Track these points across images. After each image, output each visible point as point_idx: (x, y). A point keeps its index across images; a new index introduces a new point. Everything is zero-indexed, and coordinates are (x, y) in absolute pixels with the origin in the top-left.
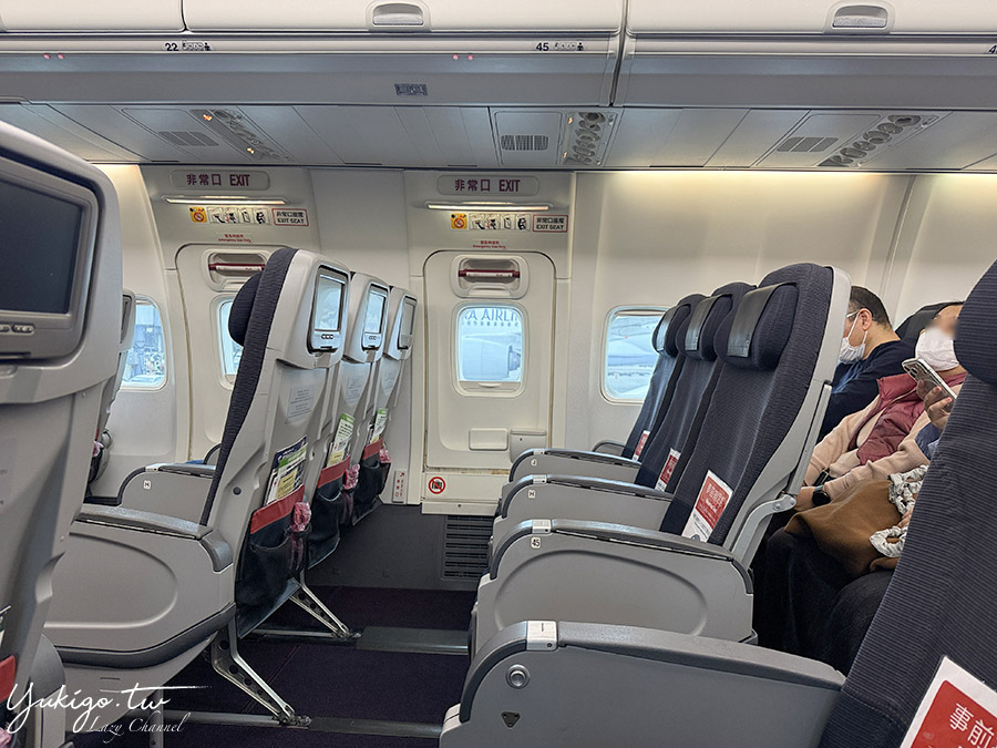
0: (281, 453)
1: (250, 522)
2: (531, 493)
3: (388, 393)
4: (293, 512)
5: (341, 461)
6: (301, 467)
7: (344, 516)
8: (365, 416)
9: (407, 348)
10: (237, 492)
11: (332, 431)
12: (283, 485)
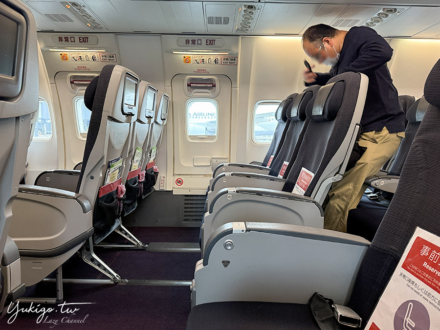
0: (111, 162)
1: (99, 192)
2: (224, 180)
3: (157, 140)
4: (117, 189)
5: (137, 169)
6: (120, 168)
7: (139, 194)
8: (147, 150)
9: (165, 119)
10: (92, 178)
11: (133, 154)
12: (112, 176)
